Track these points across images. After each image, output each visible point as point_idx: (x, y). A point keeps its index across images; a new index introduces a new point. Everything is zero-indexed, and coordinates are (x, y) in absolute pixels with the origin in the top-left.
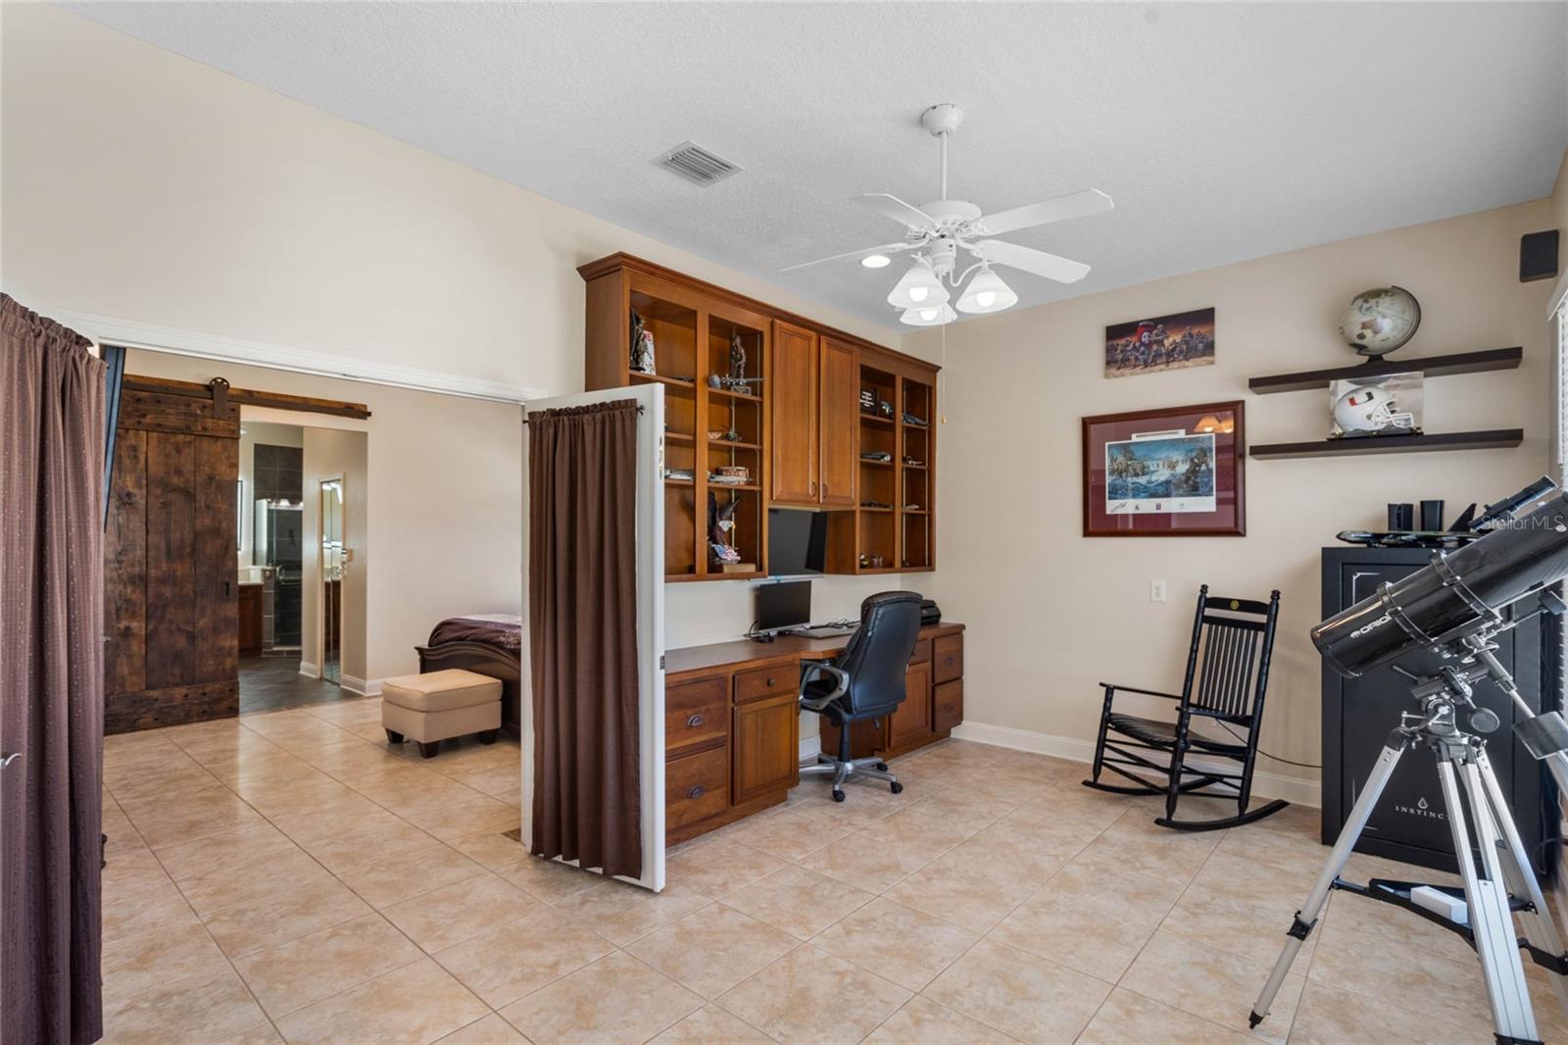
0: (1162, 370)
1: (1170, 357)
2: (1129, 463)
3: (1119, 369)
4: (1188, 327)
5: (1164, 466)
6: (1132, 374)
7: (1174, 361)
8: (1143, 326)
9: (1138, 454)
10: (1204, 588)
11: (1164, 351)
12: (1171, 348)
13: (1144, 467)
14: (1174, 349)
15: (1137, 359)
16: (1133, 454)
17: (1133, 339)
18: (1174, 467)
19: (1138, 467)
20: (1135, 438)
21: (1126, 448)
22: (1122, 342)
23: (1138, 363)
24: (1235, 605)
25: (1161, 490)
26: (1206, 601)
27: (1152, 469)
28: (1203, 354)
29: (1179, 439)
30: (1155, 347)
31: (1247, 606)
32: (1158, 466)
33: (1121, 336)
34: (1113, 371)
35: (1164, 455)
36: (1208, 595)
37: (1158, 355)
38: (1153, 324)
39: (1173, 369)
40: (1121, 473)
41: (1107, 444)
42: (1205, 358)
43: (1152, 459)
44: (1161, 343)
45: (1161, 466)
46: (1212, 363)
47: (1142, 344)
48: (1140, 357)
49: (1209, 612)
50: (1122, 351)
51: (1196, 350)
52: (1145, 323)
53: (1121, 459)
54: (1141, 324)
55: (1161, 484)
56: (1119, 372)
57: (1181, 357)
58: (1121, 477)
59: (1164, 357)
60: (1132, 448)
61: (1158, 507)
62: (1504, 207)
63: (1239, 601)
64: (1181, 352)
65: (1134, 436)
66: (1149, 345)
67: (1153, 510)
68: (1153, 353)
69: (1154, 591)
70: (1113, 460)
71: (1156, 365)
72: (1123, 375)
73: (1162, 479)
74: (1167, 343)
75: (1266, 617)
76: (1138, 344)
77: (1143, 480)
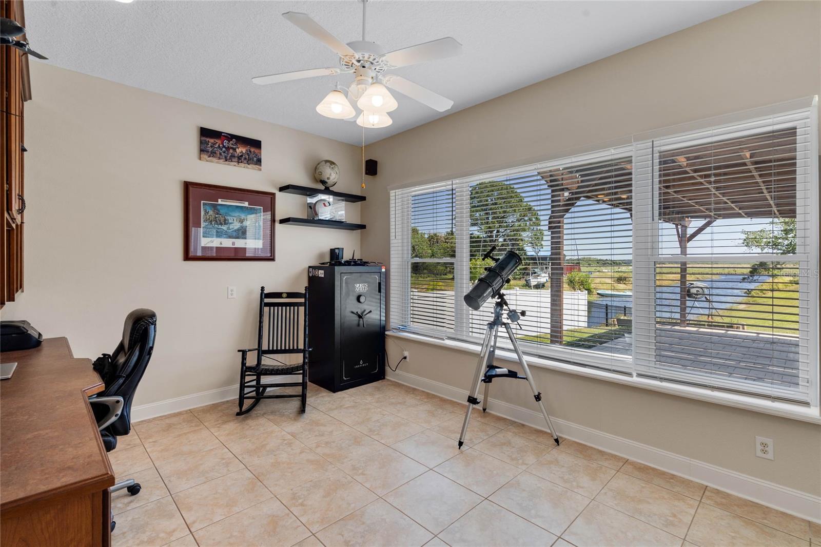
0: (235, 166)
1: (240, 159)
2: (217, 216)
3: (209, 157)
4: (249, 146)
5: (237, 221)
6: (217, 163)
7: (241, 162)
8: (224, 136)
9: (222, 211)
10: (263, 288)
11: (236, 155)
12: (240, 155)
13: (225, 220)
14: (242, 156)
15: (220, 154)
16: (219, 211)
17: (219, 142)
18: (242, 222)
19: (222, 219)
20: (220, 202)
21: (215, 207)
22: (212, 141)
23: (221, 157)
24: (284, 295)
25: (234, 234)
26: (264, 295)
27: (230, 221)
28: (256, 164)
29: (245, 207)
30: (231, 151)
31: (290, 295)
32: (233, 220)
33: (211, 137)
34: (205, 156)
35: (237, 214)
36: (265, 292)
37: (233, 156)
38: (231, 137)
39: (241, 167)
40: (211, 221)
41: (202, 202)
42: (257, 166)
43: (230, 216)
44: (234, 150)
45: (235, 221)
46: (260, 170)
47: (224, 147)
48: (222, 153)
49: (267, 300)
50: (212, 146)
51: (253, 160)
52: (226, 135)
53: (211, 213)
54: (223, 134)
55: (235, 231)
56: (209, 158)
57: (245, 162)
58: (211, 224)
59: (236, 159)
60: (219, 207)
61: (234, 244)
62: (352, 145)
63: (286, 293)
64: (245, 159)
65: (219, 200)
66: (228, 148)
67: (230, 245)
68: (230, 154)
69: (230, 292)
70: (206, 213)
71: (232, 161)
72: (211, 161)
73: (236, 228)
74: (238, 151)
75: (304, 299)
76: (221, 145)
77: (225, 228)
